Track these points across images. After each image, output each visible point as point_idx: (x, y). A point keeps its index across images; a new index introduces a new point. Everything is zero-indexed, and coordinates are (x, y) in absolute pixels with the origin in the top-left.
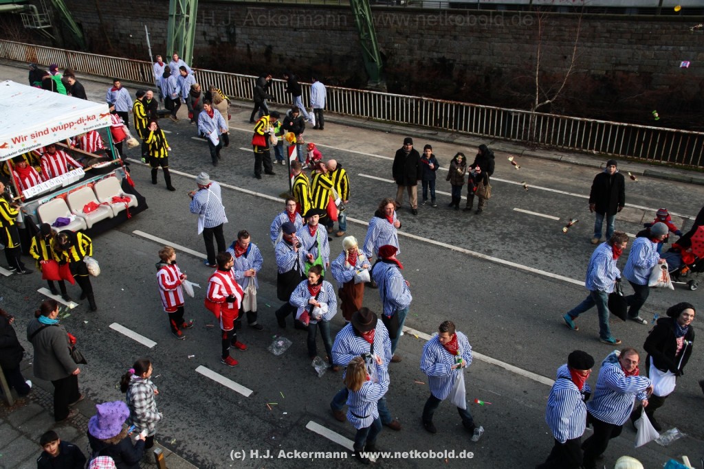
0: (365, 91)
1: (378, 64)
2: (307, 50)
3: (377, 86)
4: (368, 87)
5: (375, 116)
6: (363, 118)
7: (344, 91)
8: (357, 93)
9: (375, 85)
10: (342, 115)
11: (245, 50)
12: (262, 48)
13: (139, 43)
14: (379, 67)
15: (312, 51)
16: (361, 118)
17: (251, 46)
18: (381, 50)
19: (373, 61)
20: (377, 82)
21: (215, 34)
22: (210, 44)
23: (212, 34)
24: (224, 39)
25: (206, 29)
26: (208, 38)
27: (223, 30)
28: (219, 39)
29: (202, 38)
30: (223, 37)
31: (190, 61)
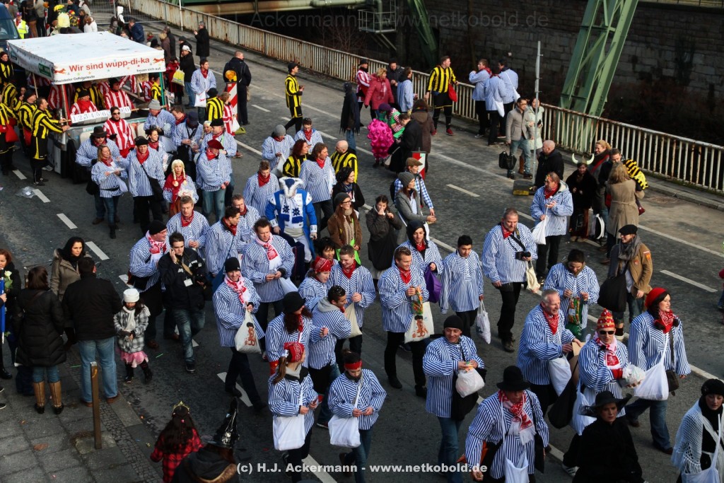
21: (654, 63)
22: (642, 79)
23: (647, 62)
24: (670, 72)
25: (638, 54)
26: (638, 68)
27: (670, 55)
28: (658, 70)
29: (629, 68)
30: (667, 68)
31: (600, 105)
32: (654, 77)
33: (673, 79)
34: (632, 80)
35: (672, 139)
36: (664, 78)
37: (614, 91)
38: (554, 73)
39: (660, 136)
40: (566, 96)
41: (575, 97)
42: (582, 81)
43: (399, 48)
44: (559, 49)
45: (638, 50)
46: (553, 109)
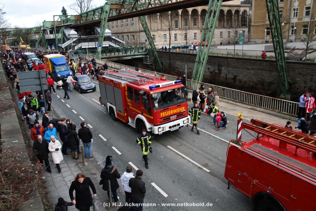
0: (279, 99)
1: (287, 87)
2: (252, 78)
3: (285, 97)
4: (281, 97)
5: (283, 111)
6: (276, 112)
7: (268, 98)
8: (275, 99)
9: (284, 96)
10: (266, 109)
11: (225, 76)
12: (232, 76)
13: (182, 71)
14: (287, 89)
15: (255, 79)
16: (275, 111)
17: (227, 75)
18: (289, 81)
19: (284, 85)
20: (285, 95)
21: (213, 69)
22: (211, 73)
23: (212, 69)
24: (217, 71)
25: (209, 67)
26: (210, 71)
27: (217, 68)
28: (214, 71)
29: (207, 70)
30: (216, 70)
31: (201, 79)
32: (213, 73)
33: (218, 73)
34: (208, 73)
35: (218, 87)
36: (216, 73)
37: (204, 76)
38: (190, 72)
39: (215, 86)
40: (193, 77)
41: (195, 78)
42: (196, 74)
43: (153, 67)
44: (191, 67)
45: (209, 66)
46: (190, 81)
